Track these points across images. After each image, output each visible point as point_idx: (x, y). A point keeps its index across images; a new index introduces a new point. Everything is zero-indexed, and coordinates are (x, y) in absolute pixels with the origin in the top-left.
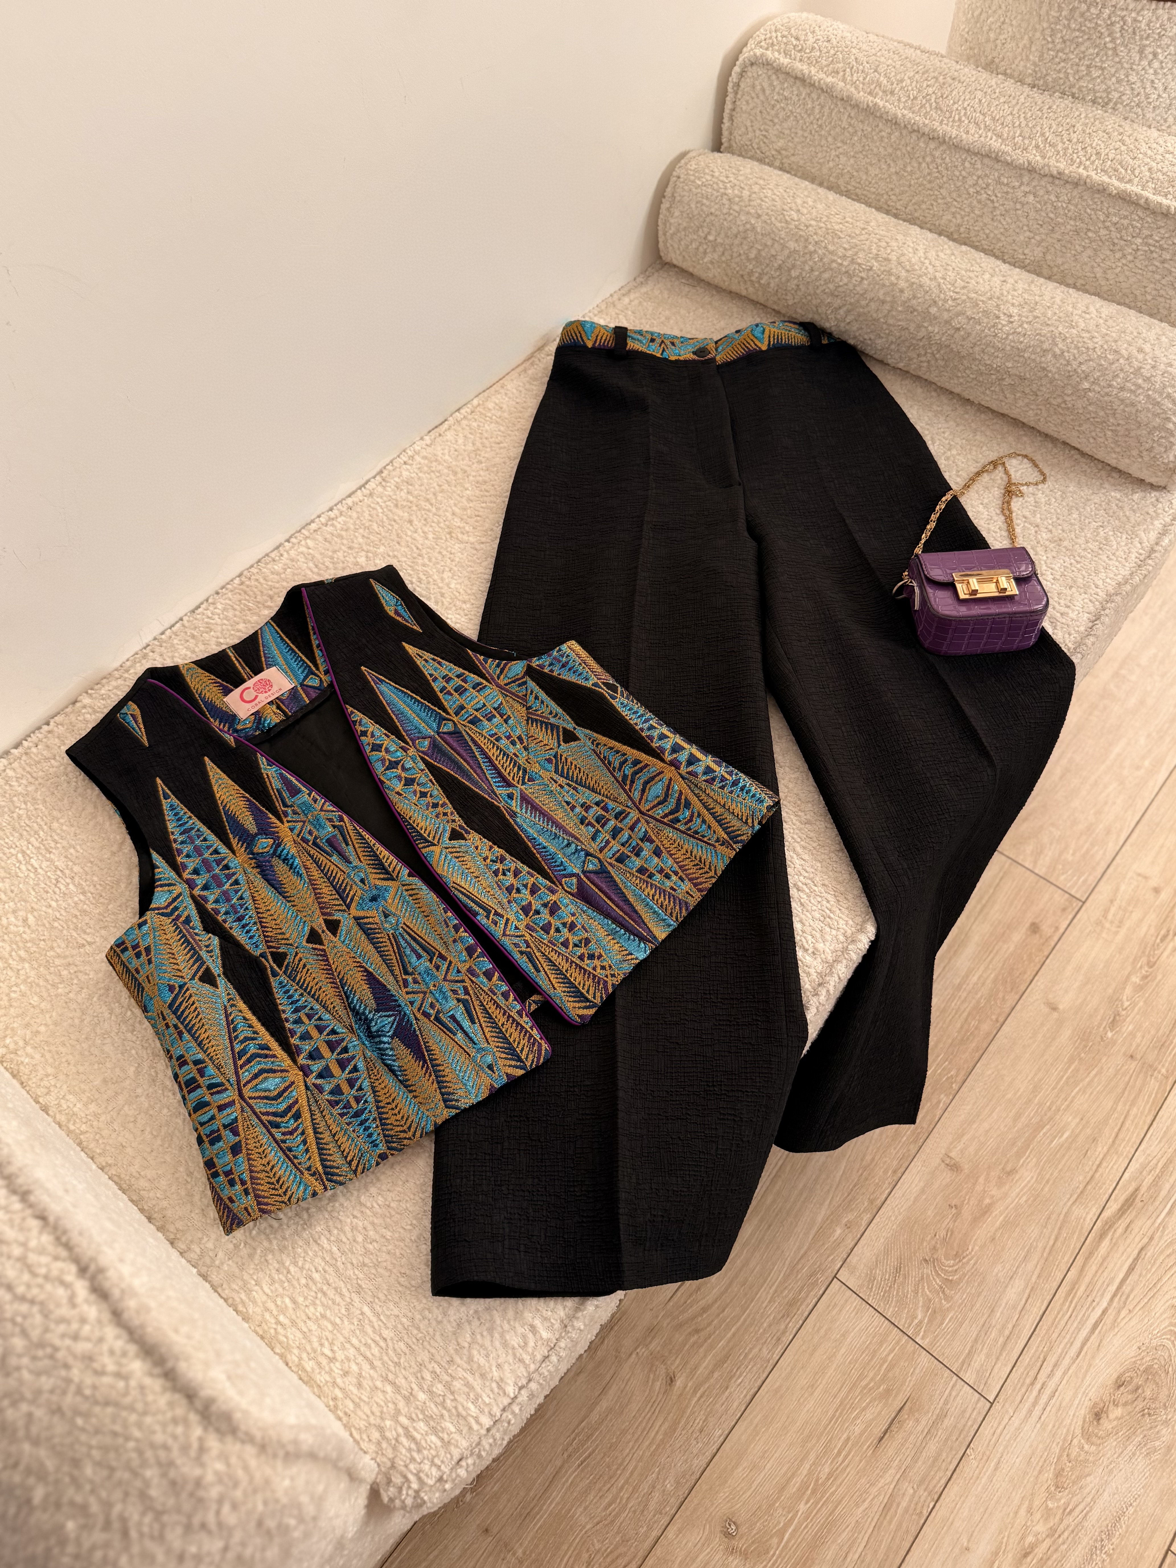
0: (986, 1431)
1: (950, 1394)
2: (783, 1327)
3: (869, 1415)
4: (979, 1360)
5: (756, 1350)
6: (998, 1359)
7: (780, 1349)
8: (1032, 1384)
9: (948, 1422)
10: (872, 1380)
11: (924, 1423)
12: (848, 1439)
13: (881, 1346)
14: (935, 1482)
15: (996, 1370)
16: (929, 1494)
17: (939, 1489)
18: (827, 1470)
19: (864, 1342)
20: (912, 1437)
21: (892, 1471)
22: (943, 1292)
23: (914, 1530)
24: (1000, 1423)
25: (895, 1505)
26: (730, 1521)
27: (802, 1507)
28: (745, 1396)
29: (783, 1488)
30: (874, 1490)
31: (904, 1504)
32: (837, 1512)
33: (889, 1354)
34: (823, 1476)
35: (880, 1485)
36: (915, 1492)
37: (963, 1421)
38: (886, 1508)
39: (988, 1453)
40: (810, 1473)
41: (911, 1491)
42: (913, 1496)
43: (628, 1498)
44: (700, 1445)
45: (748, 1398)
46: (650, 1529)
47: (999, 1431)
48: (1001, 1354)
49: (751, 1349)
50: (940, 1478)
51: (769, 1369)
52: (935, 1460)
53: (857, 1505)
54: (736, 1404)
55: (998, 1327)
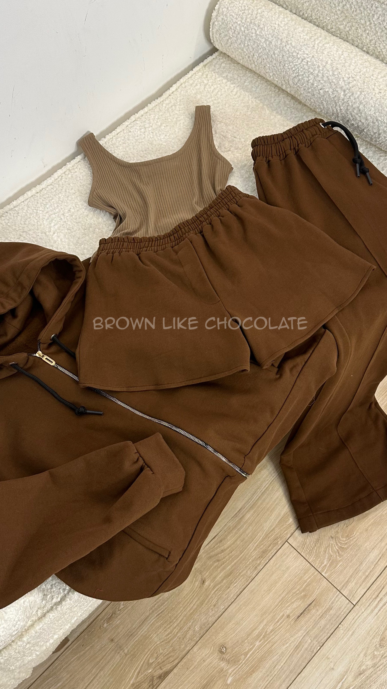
0: (350, 617)
1: (335, 599)
2: (259, 562)
3: (295, 606)
4: (351, 585)
5: (245, 571)
6: (360, 586)
7: (256, 572)
8: (376, 598)
9: (332, 612)
10: (298, 590)
11: (320, 611)
12: (283, 615)
13: (305, 575)
14: (322, 638)
15: (359, 590)
16: (319, 642)
17: (323, 641)
18: (271, 628)
19: (297, 573)
20: (314, 617)
21: (302, 632)
22: (339, 553)
23: (309, 658)
24: (357, 614)
25: (301, 647)
26: (223, 646)
27: (257, 643)
28: (237, 592)
29: (249, 635)
30: (292, 639)
31: (306, 646)
32: (273, 647)
33: (308, 579)
34: (269, 631)
35: (295, 637)
36: (312, 641)
37: (340, 612)
38: (297, 647)
39: (349, 627)
40: (263, 629)
41: (310, 641)
42: (310, 643)
43: (177, 632)
44: (213, 612)
45: (238, 593)
46: (186, 646)
47: (356, 618)
48: (362, 583)
49: (242, 571)
50: (325, 637)
51: (250, 581)
52: (323, 628)
53: (284, 645)
54: (232, 595)
55: (363, 571)
